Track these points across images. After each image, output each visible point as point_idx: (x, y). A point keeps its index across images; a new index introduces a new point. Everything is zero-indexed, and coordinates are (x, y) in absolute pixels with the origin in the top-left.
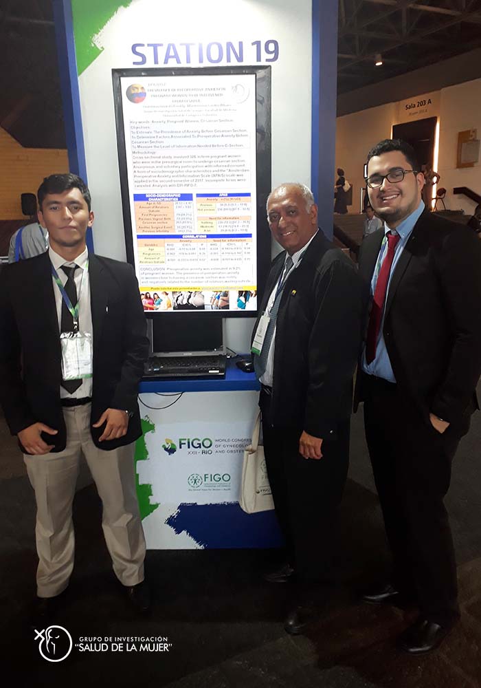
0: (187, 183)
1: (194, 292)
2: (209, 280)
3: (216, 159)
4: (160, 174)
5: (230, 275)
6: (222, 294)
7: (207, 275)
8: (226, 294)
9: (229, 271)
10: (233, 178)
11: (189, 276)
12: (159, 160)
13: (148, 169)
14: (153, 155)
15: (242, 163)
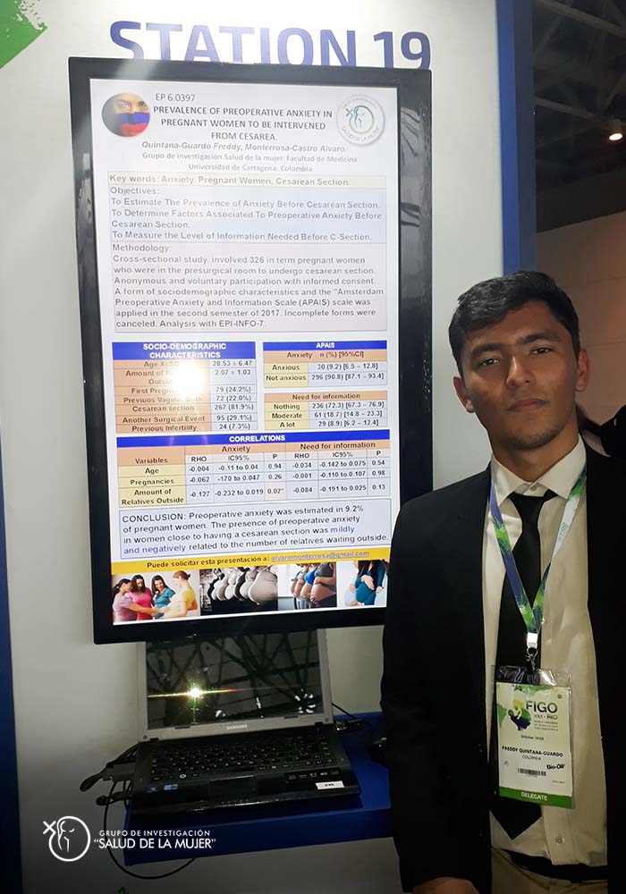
0: (242, 319)
1: (252, 568)
2: (290, 537)
3: (310, 266)
4: (179, 298)
5: (338, 525)
6: (319, 570)
7: (286, 527)
8: (329, 570)
9: (335, 514)
10: (347, 308)
11: (240, 530)
12: (176, 265)
13: (150, 286)
14: (163, 255)
15: (368, 276)
